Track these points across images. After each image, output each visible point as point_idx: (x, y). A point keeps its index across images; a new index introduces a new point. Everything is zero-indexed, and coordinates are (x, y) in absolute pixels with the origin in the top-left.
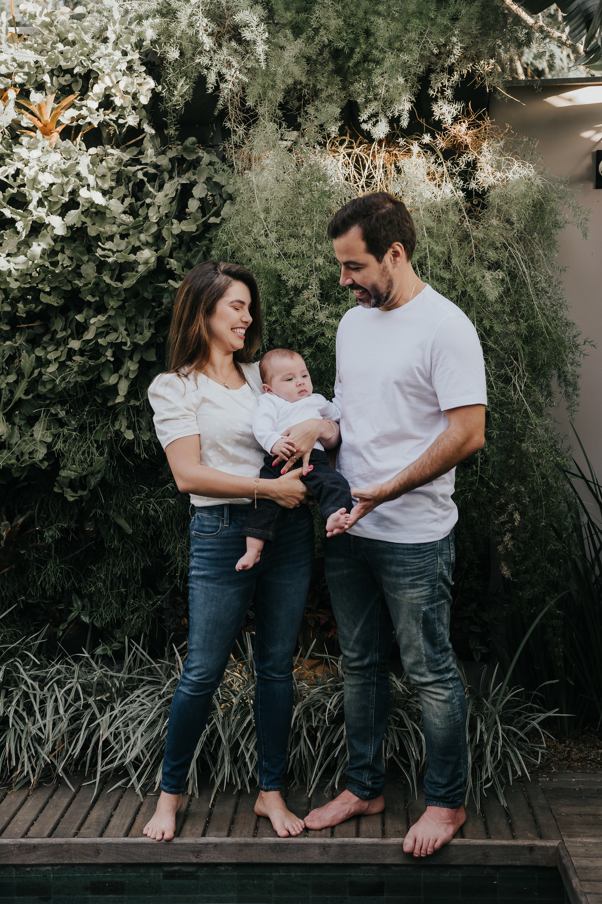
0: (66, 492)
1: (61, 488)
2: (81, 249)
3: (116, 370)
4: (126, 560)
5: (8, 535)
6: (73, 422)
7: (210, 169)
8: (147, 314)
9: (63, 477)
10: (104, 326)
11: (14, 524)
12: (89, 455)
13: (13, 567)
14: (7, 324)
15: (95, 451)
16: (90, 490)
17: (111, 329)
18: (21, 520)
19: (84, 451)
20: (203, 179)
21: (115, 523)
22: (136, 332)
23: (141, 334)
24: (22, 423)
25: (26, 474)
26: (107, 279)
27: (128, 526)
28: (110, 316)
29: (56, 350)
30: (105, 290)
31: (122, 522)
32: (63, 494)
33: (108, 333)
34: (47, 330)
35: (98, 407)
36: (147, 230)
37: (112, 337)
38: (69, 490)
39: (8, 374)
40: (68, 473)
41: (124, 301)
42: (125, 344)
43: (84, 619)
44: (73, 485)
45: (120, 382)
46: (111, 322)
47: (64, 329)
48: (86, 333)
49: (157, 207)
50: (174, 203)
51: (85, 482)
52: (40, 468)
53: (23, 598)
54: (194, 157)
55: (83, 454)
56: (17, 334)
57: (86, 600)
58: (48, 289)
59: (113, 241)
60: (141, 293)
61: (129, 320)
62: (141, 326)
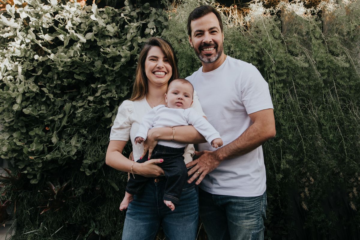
0: (87, 171)
1: (84, 169)
2: (95, 54)
3: (111, 111)
4: (116, 203)
5: (58, 193)
6: (90, 137)
7: (156, 16)
8: (126, 84)
9: (86, 163)
10: (105, 90)
11: (62, 187)
12: (97, 153)
13: (62, 208)
14: (59, 90)
15: (100, 150)
16: (98, 170)
17: (108, 91)
18: (66, 184)
19: (96, 150)
20: (152, 20)
21: (111, 185)
22: (121, 93)
23: (123, 94)
24: (67, 137)
25: (65, 162)
26: (106, 66)
27: (117, 187)
28: (108, 85)
29: (83, 102)
30: (106, 73)
31: (114, 185)
32: (84, 172)
33: (107, 93)
34: (79, 93)
35: (102, 129)
36: (126, 44)
37: (109, 95)
38: (88, 170)
39: (60, 114)
40: (87, 161)
41: (115, 78)
42: (115, 97)
43: (96, 232)
44: (90, 167)
45: (113, 116)
46: (109, 88)
47: (87, 92)
48: (97, 93)
49: (131, 33)
50: (139, 32)
51: (96, 165)
52: (73, 159)
53: (67, 222)
54: (148, 11)
55: (95, 152)
56: (65, 95)
57: (98, 222)
58: (78, 73)
59: (109, 48)
60: (123, 74)
61: (117, 87)
62: (123, 90)
